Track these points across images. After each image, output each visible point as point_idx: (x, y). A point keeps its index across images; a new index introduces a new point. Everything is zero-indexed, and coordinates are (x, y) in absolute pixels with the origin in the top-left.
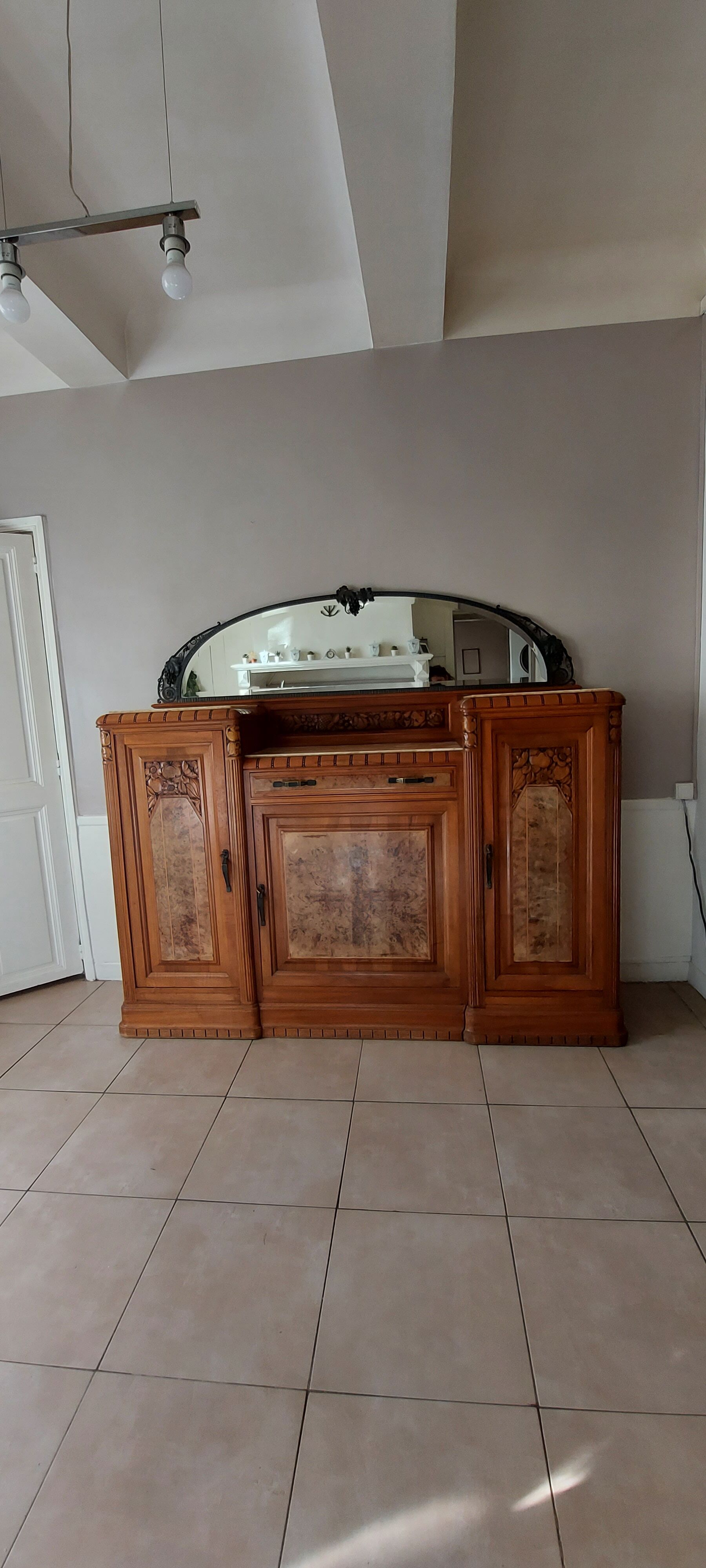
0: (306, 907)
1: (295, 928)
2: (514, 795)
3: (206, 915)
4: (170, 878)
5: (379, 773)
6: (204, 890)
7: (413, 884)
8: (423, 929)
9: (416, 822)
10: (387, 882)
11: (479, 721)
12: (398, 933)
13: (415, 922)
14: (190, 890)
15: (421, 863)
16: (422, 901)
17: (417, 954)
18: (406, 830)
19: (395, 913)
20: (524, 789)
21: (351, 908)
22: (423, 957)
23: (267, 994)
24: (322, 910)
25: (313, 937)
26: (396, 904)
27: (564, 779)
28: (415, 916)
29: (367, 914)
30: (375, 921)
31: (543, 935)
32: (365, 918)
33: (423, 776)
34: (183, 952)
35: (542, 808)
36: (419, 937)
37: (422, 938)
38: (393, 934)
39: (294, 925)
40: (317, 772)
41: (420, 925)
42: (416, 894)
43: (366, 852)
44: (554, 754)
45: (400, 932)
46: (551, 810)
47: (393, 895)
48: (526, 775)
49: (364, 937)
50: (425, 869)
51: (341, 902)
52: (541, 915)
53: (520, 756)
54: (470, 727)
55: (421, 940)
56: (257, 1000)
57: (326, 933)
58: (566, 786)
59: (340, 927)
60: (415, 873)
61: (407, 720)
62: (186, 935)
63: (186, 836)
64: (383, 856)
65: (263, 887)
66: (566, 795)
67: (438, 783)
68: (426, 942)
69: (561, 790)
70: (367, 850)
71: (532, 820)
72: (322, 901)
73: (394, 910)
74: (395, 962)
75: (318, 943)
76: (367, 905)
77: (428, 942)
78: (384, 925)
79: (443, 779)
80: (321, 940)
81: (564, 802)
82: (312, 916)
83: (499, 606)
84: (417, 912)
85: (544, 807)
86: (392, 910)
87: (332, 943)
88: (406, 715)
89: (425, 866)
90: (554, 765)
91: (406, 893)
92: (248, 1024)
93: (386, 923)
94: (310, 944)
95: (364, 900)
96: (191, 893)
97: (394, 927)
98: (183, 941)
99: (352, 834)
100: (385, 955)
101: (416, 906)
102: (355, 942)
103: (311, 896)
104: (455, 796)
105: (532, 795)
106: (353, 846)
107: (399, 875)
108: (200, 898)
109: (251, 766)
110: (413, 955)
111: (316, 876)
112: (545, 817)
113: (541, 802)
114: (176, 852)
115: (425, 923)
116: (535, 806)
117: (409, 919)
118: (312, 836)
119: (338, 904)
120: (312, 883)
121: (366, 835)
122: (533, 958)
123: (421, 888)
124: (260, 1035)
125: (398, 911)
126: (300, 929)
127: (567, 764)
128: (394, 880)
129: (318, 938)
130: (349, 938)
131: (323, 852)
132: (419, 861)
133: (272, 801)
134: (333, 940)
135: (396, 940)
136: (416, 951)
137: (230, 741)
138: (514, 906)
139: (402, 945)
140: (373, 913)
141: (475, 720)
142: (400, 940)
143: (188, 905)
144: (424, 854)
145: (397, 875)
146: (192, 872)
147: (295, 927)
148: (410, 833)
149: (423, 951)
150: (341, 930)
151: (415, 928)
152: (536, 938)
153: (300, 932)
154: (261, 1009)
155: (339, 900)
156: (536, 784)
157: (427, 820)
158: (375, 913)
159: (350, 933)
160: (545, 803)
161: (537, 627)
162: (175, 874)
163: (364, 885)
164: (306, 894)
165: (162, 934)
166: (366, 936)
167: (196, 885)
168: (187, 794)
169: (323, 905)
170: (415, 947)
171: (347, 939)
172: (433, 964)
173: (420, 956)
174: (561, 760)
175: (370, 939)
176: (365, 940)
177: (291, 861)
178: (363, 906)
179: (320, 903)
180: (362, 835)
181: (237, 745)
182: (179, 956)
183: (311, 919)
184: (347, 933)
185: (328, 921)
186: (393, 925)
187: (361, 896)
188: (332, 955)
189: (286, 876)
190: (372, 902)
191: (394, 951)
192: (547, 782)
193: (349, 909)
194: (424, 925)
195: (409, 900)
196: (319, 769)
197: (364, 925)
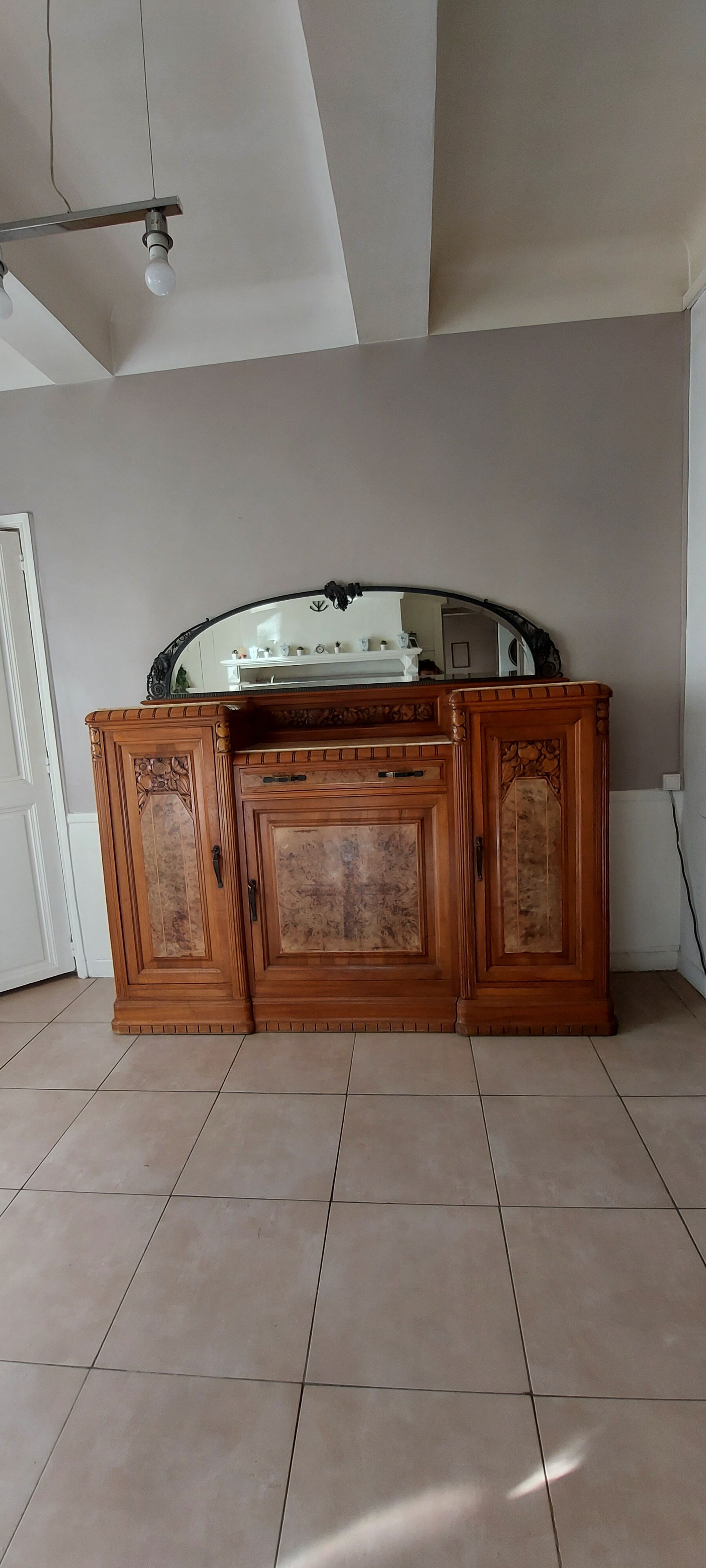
0: (298, 902)
1: (287, 923)
2: (503, 788)
3: (198, 911)
4: (162, 875)
5: (369, 767)
6: (195, 886)
7: (403, 877)
8: (413, 922)
9: (406, 816)
10: (378, 876)
11: (468, 715)
12: (389, 926)
13: (406, 915)
14: (182, 886)
15: (412, 857)
16: (412, 894)
17: (408, 947)
18: (396, 824)
19: (386, 907)
20: (513, 781)
21: (342, 903)
22: (415, 950)
23: (259, 989)
24: (313, 904)
25: (305, 932)
26: (387, 898)
27: (553, 771)
28: (406, 909)
29: (359, 908)
30: (367, 914)
31: (533, 926)
32: (356, 912)
33: (412, 770)
34: (175, 948)
35: (532, 800)
36: (410, 931)
37: (414, 931)
38: (384, 928)
39: (285, 920)
40: (307, 767)
41: (411, 918)
42: (406, 887)
43: (357, 846)
44: (543, 746)
45: (391, 925)
46: (540, 802)
47: (384, 889)
48: (515, 768)
49: (356, 931)
50: (415, 862)
51: (333, 896)
52: (531, 906)
53: (509, 749)
54: (459, 721)
55: (413, 933)
56: (249, 996)
57: (317, 927)
58: (554, 777)
59: (331, 921)
60: (405, 866)
61: (396, 714)
62: (177, 931)
63: (177, 832)
64: (373, 849)
65: (254, 882)
66: (554, 787)
67: (427, 777)
68: (418, 935)
69: (550, 783)
70: (358, 844)
71: (521, 813)
72: (314, 895)
73: (386, 904)
74: (387, 955)
75: (310, 938)
76: (358, 899)
77: (420, 935)
78: (375, 919)
79: (432, 773)
80: (313, 934)
81: (553, 794)
82: (303, 911)
83: (487, 600)
84: (408, 906)
85: (533, 800)
86: (383, 904)
87: (324, 937)
88: (396, 709)
89: (415, 859)
90: (543, 757)
91: (397, 886)
92: (241, 1019)
93: (378, 916)
94: (302, 939)
95: (355, 894)
96: (182, 889)
97: (386, 920)
98: (175, 937)
99: (342, 828)
100: (377, 948)
101: (406, 899)
102: (346, 936)
103: (302, 891)
104: (445, 789)
105: (521, 787)
106: (344, 841)
107: (390, 869)
108: (191, 894)
109: (241, 762)
110: (404, 948)
111: (307, 871)
112: (534, 809)
113: (530, 795)
114: (166, 848)
115: (416, 916)
116: (524, 798)
117: (401, 912)
118: (303, 831)
119: (329, 898)
120: (303, 877)
121: (357, 830)
122: (524, 949)
123: (412, 882)
124: (253, 1030)
125: (390, 904)
126: (292, 923)
127: (555, 756)
128: (384, 874)
129: (310, 931)
130: (341, 932)
131: (314, 847)
132: (410, 854)
133: (262, 796)
134: (324, 934)
135: (387, 934)
136: (407, 944)
137: (219, 737)
138: (505, 898)
139: (394, 938)
140: (365, 908)
141: (463, 714)
142: (392, 934)
143: (179, 901)
144: (414, 848)
145: (388, 869)
146: (183, 868)
148: (400, 827)
149: (415, 943)
150: (332, 924)
151: (407, 921)
152: (526, 929)
153: (291, 926)
154: (254, 1004)
155: (330, 895)
156: (525, 776)
157: (417, 814)
158: (367, 908)
159: (342, 927)
160: (534, 796)
161: (525, 621)
162: (166, 870)
163: (355, 880)
164: (298, 889)
165: (154, 930)
166: (358, 929)
167: (187, 881)
168: (177, 790)
169: (314, 900)
170: (406, 940)
171: (338, 933)
172: (424, 956)
173: (411, 949)
174: (549, 753)
175: (362, 933)
176: (356, 933)
177: (282, 856)
178: (354, 900)
179: (312, 898)
180: (352, 830)
181: (226, 741)
182: (171, 952)
183: (303, 913)
184: (339, 927)
185: (320, 916)
186: (385, 918)
187: (352, 890)
188: (324, 949)
189: (278, 872)
190: (363, 896)
191: (386, 945)
192: (536, 774)
193: (340, 903)
194: (415, 918)
195: (400, 893)
196: (309, 764)
197: (356, 919)
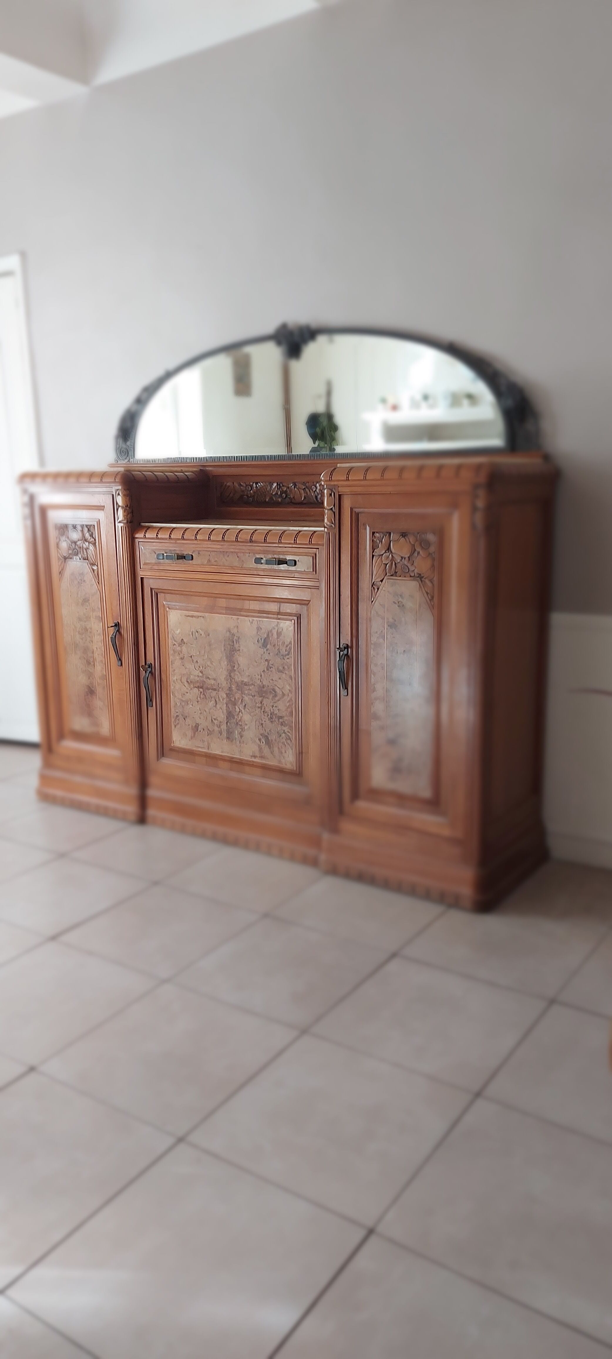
0: (187, 693)
1: (177, 714)
2: (374, 589)
3: (104, 687)
4: (76, 646)
5: (248, 551)
6: (102, 661)
7: (280, 680)
8: (288, 733)
9: (284, 611)
10: (257, 675)
11: (337, 496)
12: (267, 734)
13: (282, 725)
14: (91, 660)
15: (288, 658)
16: (289, 702)
17: (283, 761)
18: (274, 618)
19: (264, 712)
20: (384, 581)
21: (225, 700)
22: (290, 766)
23: (154, 780)
24: (200, 697)
25: (192, 726)
26: (264, 702)
27: (426, 572)
28: (281, 717)
29: (239, 708)
30: (246, 717)
31: (400, 760)
32: (237, 713)
33: (286, 558)
34: (87, 723)
36: (286, 743)
37: (289, 744)
39: (177, 711)
40: (193, 546)
41: (286, 729)
42: (283, 692)
43: (238, 639)
44: (416, 540)
45: (268, 734)
46: (412, 610)
47: (263, 692)
48: (386, 565)
49: (236, 733)
50: (291, 665)
51: (216, 692)
52: (398, 735)
53: (381, 541)
55: (288, 746)
56: (143, 784)
57: (203, 723)
58: (427, 581)
59: (215, 719)
60: (282, 669)
62: (88, 706)
63: (87, 604)
64: (254, 646)
65: (150, 666)
66: (427, 593)
67: (299, 567)
68: (292, 749)
69: (422, 587)
70: (239, 637)
71: (391, 620)
72: (201, 688)
73: (263, 708)
74: (265, 768)
75: (196, 733)
76: (239, 698)
77: (294, 750)
78: (254, 723)
79: (304, 563)
80: (199, 730)
81: (426, 601)
82: (191, 703)
84: (284, 714)
85: (403, 605)
86: (261, 708)
87: (208, 735)
89: (292, 661)
90: (416, 554)
91: (274, 690)
92: (130, 807)
93: (256, 721)
94: (190, 733)
95: (236, 693)
96: (92, 664)
97: (263, 727)
98: (86, 711)
99: (225, 617)
100: (255, 757)
101: (282, 707)
102: (228, 738)
103: (191, 682)
104: (318, 584)
105: (392, 589)
106: (227, 631)
107: (268, 670)
108: (99, 669)
109: (139, 535)
110: (280, 762)
111: (195, 661)
112: (405, 617)
113: (400, 599)
114: (80, 619)
115: (291, 727)
116: (394, 603)
117: (277, 720)
118: (192, 616)
119: (214, 693)
120: (192, 667)
121: (239, 621)
122: (391, 786)
123: (288, 687)
124: (142, 819)
125: (267, 709)
126: (182, 715)
127: (429, 554)
128: (262, 674)
129: (196, 728)
130: (223, 732)
131: (201, 635)
132: (286, 655)
133: (157, 574)
134: (209, 732)
135: (264, 742)
136: (282, 757)
137: (119, 506)
138: (372, 720)
139: (270, 749)
140: (244, 709)
142: (268, 743)
143: (90, 675)
144: (290, 649)
145: (266, 670)
146: (92, 642)
147: (177, 712)
148: (278, 622)
149: (289, 759)
150: (216, 722)
151: (283, 732)
152: (393, 763)
153: (181, 718)
154: (146, 794)
155: (215, 690)
156: (397, 576)
158: (247, 709)
159: (224, 727)
160: (405, 601)
162: (80, 642)
163: (236, 676)
164: (187, 679)
166: (238, 732)
167: (96, 655)
168: (88, 560)
169: (201, 692)
170: (281, 753)
171: (221, 733)
172: (297, 774)
173: (286, 765)
174: (423, 549)
175: (241, 737)
176: (237, 737)
177: (175, 641)
178: (235, 699)
179: (199, 690)
180: (235, 620)
181: (125, 511)
182: (84, 726)
183: (191, 706)
184: (222, 727)
185: (205, 711)
186: (262, 724)
187: (234, 687)
188: (208, 749)
189: (171, 657)
190: (243, 695)
191: (263, 754)
192: (408, 575)
193: (223, 700)
194: (290, 730)
195: (277, 699)
196: (196, 542)
197: (236, 721)
